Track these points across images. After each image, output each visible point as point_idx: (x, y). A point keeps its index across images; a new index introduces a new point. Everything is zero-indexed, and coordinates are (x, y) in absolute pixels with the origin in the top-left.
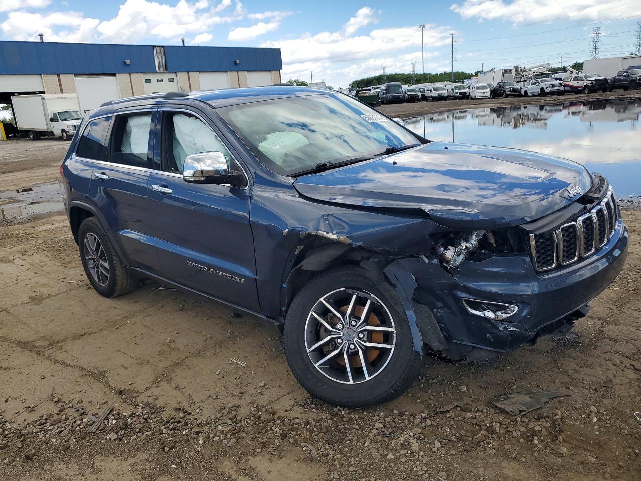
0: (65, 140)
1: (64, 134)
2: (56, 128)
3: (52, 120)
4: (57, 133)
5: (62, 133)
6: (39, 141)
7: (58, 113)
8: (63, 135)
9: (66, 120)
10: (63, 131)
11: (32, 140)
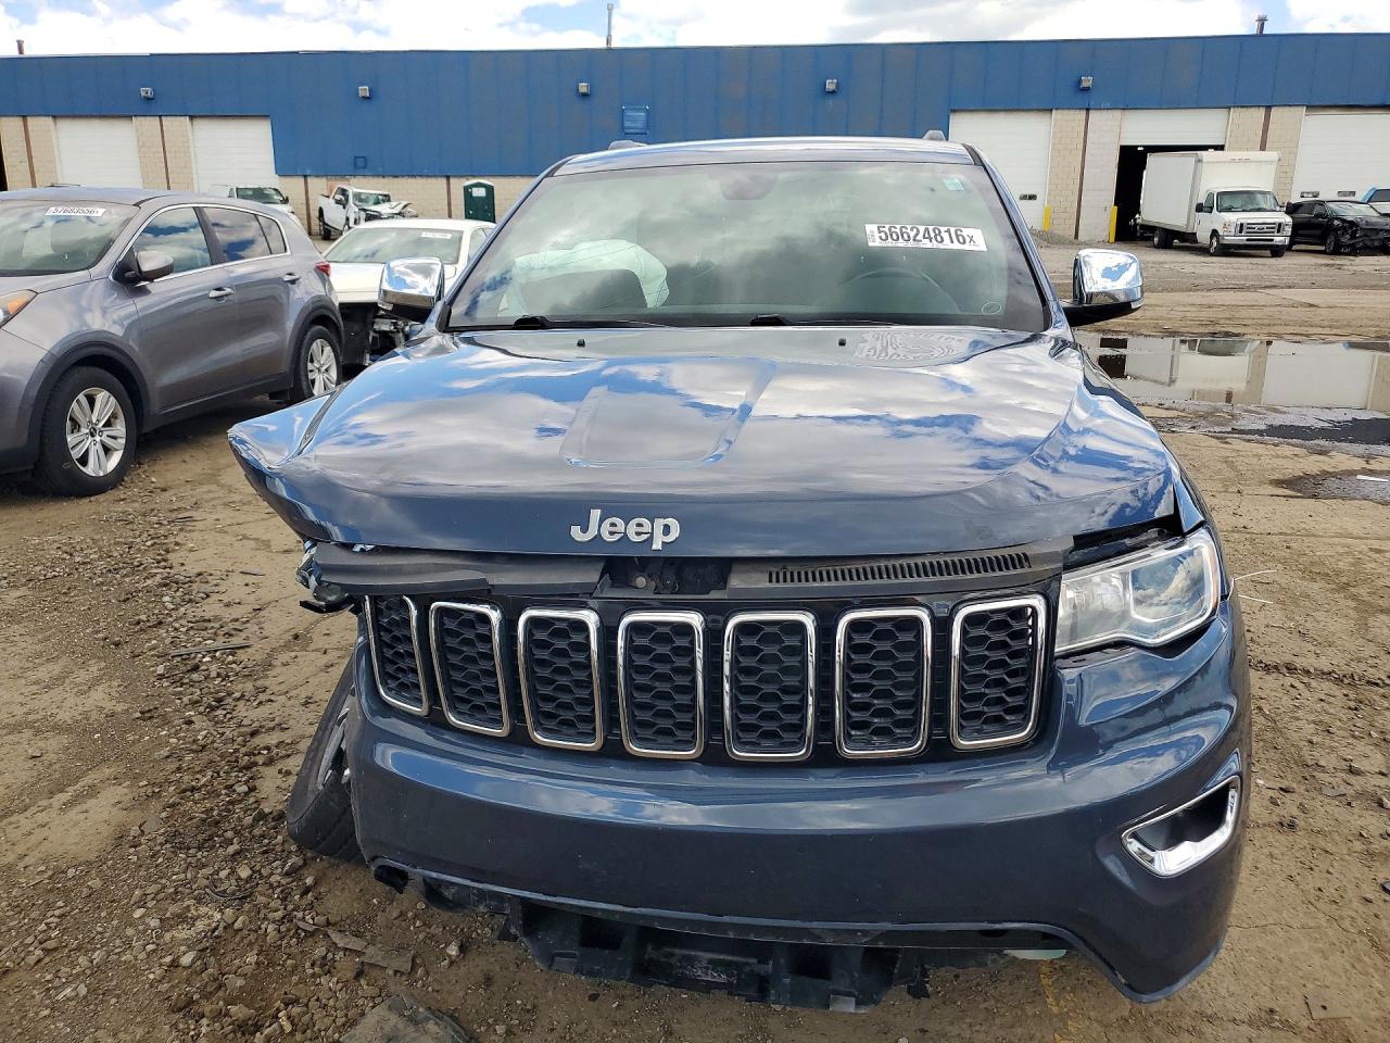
0: (1212, 255)
1: (1214, 241)
2: (1203, 227)
3: (1200, 208)
4: (1203, 237)
5: (1211, 238)
6: (1169, 251)
7: (1218, 194)
8: (1211, 243)
9: (1229, 210)
10: (1214, 233)
11: (1155, 247)
